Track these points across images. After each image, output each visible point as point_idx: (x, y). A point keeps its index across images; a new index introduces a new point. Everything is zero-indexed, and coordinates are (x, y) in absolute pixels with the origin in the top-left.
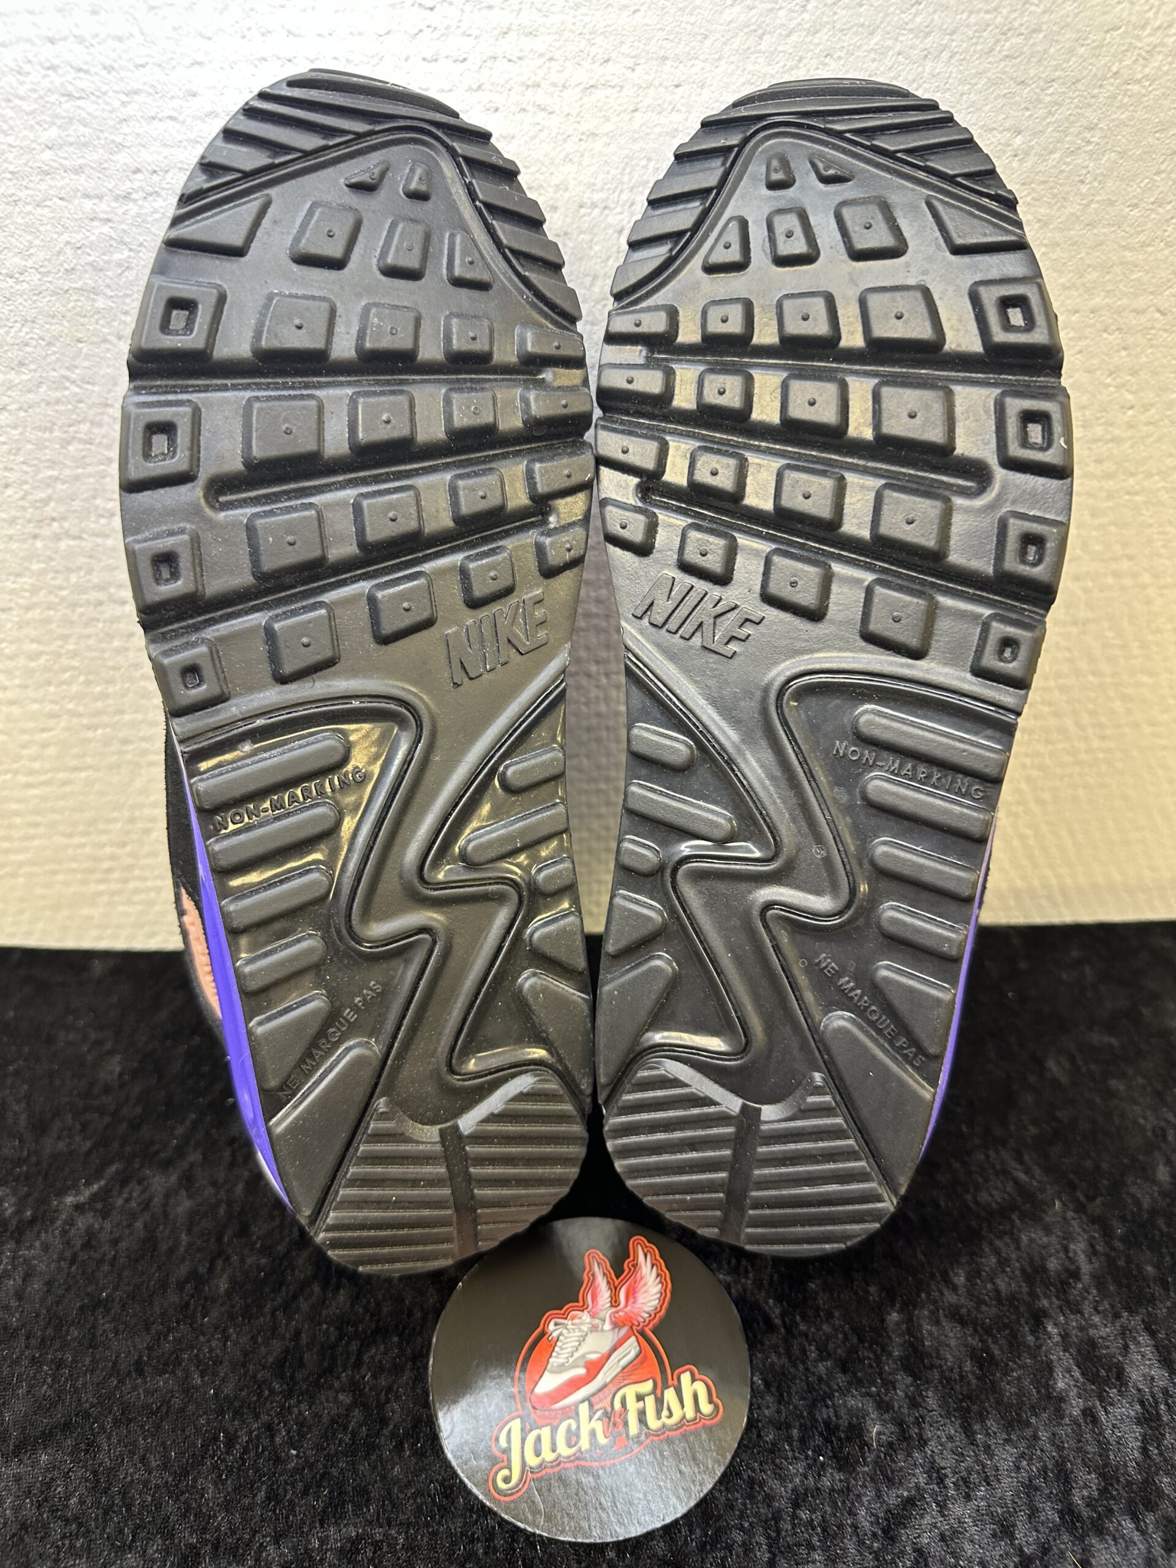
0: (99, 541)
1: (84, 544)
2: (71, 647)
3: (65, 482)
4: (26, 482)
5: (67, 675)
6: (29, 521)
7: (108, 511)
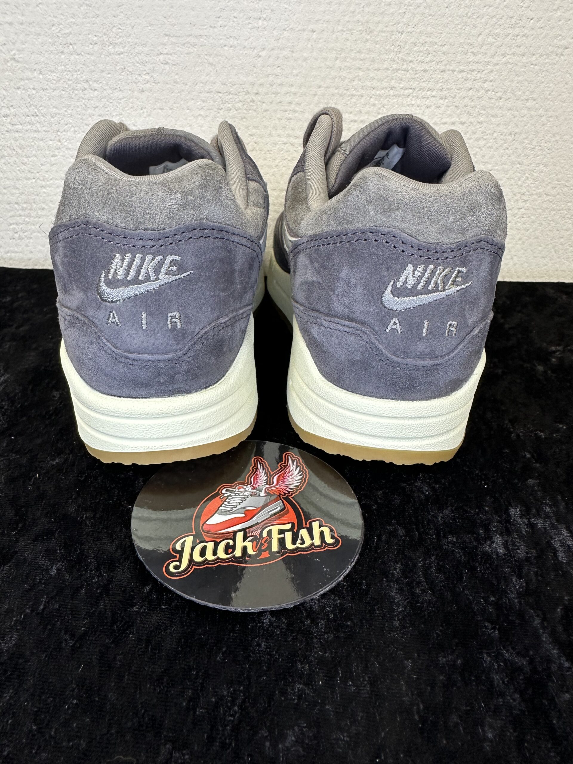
0: (88, 56)
1: (82, 57)
2: (69, 112)
3: (78, 25)
4: (61, 24)
5: (66, 126)
6: (60, 44)
7: (93, 41)
